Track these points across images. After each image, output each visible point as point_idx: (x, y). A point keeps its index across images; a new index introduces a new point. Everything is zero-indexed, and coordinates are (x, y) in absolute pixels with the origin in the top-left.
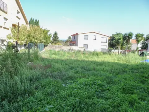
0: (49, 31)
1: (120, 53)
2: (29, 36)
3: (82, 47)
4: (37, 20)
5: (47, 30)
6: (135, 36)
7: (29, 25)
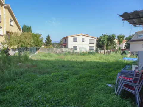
0: (41, 35)
1: (105, 53)
2: (20, 41)
3: (71, 49)
4: (30, 26)
5: (39, 34)
6: (117, 38)
7: (21, 31)
